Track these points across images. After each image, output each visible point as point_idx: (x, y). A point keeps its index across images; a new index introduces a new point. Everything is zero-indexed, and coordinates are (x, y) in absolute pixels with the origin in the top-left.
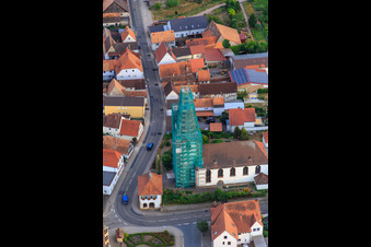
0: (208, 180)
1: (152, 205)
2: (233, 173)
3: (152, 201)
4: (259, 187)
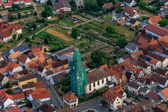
2: (99, 84)
3: (75, 103)
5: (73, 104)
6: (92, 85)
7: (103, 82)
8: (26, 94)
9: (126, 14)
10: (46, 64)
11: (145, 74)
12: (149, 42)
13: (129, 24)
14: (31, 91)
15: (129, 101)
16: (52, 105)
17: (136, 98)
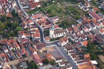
0: (56, 36)
1: (48, 42)
2: (60, 35)
4: (64, 36)
5: (47, 41)
6: (57, 35)
7: (62, 34)
8: (31, 34)
9: (85, 4)
10: (43, 22)
11: (80, 33)
12: (87, 20)
13: (84, 9)
14: (33, 33)
15: (69, 43)
16: (39, 40)
17: (72, 43)
